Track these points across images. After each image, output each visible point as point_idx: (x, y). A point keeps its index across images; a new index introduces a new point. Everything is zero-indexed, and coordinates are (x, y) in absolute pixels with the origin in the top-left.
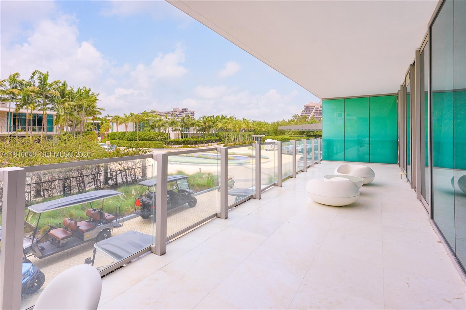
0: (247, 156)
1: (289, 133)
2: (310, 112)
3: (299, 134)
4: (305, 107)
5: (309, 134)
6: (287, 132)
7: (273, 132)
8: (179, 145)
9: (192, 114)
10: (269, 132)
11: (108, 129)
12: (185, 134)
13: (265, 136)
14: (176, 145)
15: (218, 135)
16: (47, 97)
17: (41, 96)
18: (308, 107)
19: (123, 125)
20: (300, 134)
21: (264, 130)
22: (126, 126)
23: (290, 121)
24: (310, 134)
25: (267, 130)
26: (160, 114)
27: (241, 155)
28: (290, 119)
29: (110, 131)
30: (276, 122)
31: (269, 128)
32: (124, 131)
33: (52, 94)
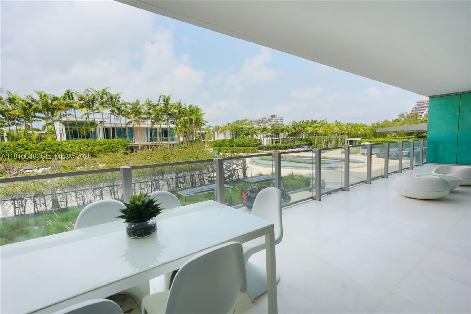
0: (340, 161)
1: (393, 135)
2: (424, 108)
3: (406, 136)
4: (417, 103)
5: (420, 136)
6: (389, 134)
7: (372, 135)
8: (270, 150)
9: (281, 120)
10: (366, 135)
11: (211, 137)
12: (275, 139)
13: (361, 139)
14: (268, 150)
15: (308, 139)
16: (169, 114)
17: (166, 114)
18: (421, 102)
19: (223, 133)
20: (408, 136)
21: (360, 132)
22: (225, 134)
23: (395, 121)
24: (422, 135)
25: (363, 133)
26: (252, 122)
27: (333, 159)
28: (394, 119)
29: (212, 139)
30: (375, 122)
31: (367, 130)
32: (224, 138)
33: (172, 112)
